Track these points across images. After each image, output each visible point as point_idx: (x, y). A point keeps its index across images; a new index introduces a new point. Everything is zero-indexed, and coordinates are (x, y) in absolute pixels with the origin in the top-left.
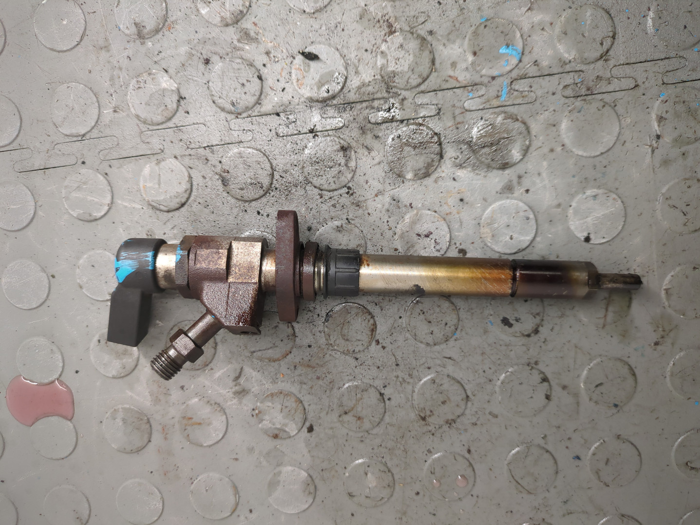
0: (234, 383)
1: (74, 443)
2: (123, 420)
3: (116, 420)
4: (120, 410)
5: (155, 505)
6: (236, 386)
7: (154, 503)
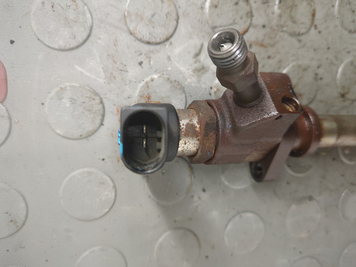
0: (194, 60)
1: (6, 131)
2: (71, 101)
3: (63, 100)
4: (68, 88)
5: (107, 195)
6: (196, 63)
7: (106, 193)
